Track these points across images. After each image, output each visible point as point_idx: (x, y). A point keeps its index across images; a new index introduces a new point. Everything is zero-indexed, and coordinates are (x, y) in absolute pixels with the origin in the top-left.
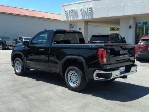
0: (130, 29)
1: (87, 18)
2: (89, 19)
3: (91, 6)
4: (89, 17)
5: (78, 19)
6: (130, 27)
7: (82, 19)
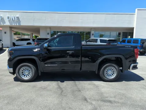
0: (48, 35)
1: (14, 24)
2: (17, 25)
3: (18, 16)
4: (16, 24)
5: (5, 24)
6: (48, 34)
7: (9, 25)
